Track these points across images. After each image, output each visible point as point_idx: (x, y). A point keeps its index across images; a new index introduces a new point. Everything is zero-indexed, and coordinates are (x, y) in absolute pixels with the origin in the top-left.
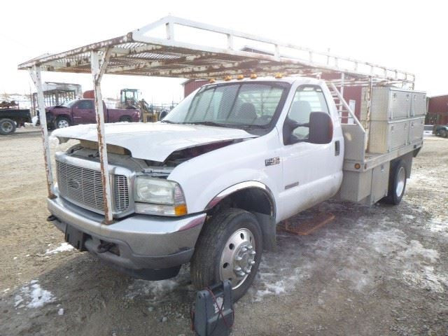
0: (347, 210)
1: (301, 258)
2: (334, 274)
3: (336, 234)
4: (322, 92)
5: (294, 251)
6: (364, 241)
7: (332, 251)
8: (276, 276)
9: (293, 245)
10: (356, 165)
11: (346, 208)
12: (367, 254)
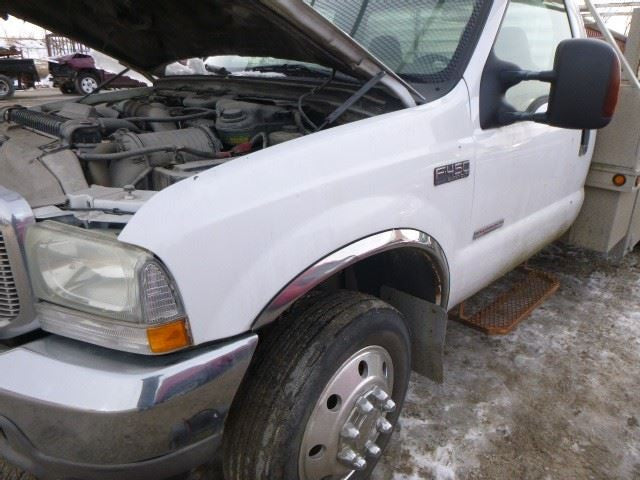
0: (565, 256)
1: (488, 375)
2: (562, 426)
3: (552, 314)
4: (565, 10)
5: (471, 355)
6: (612, 335)
7: (550, 358)
8: (436, 428)
9: (468, 339)
10: (618, 175)
11: (561, 251)
12: (625, 368)
